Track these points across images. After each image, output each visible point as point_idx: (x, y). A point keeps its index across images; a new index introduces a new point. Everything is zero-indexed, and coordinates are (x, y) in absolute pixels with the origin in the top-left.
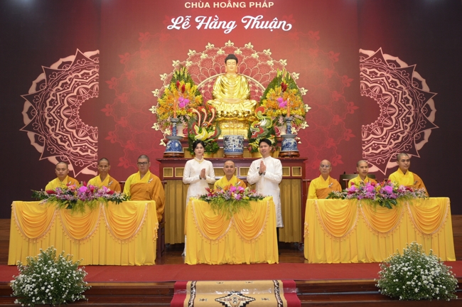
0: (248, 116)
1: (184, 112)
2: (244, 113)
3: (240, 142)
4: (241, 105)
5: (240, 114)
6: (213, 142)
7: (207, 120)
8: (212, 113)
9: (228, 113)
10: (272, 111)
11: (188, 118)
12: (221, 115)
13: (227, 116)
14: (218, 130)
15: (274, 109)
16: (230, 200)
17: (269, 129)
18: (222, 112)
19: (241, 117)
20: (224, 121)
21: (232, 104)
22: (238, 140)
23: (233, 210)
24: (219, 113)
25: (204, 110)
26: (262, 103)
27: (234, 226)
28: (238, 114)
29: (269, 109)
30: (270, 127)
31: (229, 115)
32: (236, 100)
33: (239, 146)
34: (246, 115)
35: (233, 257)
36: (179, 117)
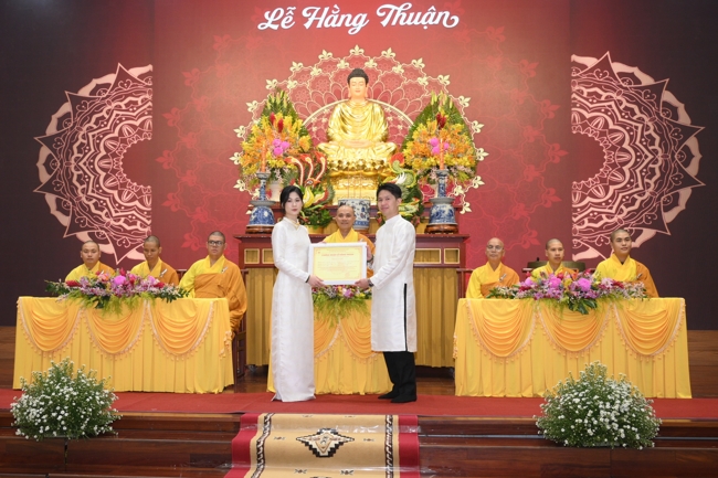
0: (381, 169)
1: (281, 163)
2: (374, 164)
3: (363, 209)
4: (371, 151)
5: (369, 166)
6: (323, 210)
7: (314, 175)
8: (321, 164)
9: (348, 163)
10: (420, 160)
11: (286, 171)
12: (338, 167)
13: (347, 169)
14: (330, 192)
15: (424, 157)
16: (337, 298)
17: (410, 189)
18: (340, 162)
19: (369, 170)
20: (343, 176)
21: (356, 149)
22: (361, 207)
23: (340, 313)
24: (336, 163)
25: (308, 160)
26: (405, 147)
27: (342, 336)
28: (364, 166)
29: (416, 157)
30: (412, 185)
31: (350, 167)
32: (363, 143)
33: (363, 216)
34: (377, 167)
35: (340, 384)
36: (274, 169)
